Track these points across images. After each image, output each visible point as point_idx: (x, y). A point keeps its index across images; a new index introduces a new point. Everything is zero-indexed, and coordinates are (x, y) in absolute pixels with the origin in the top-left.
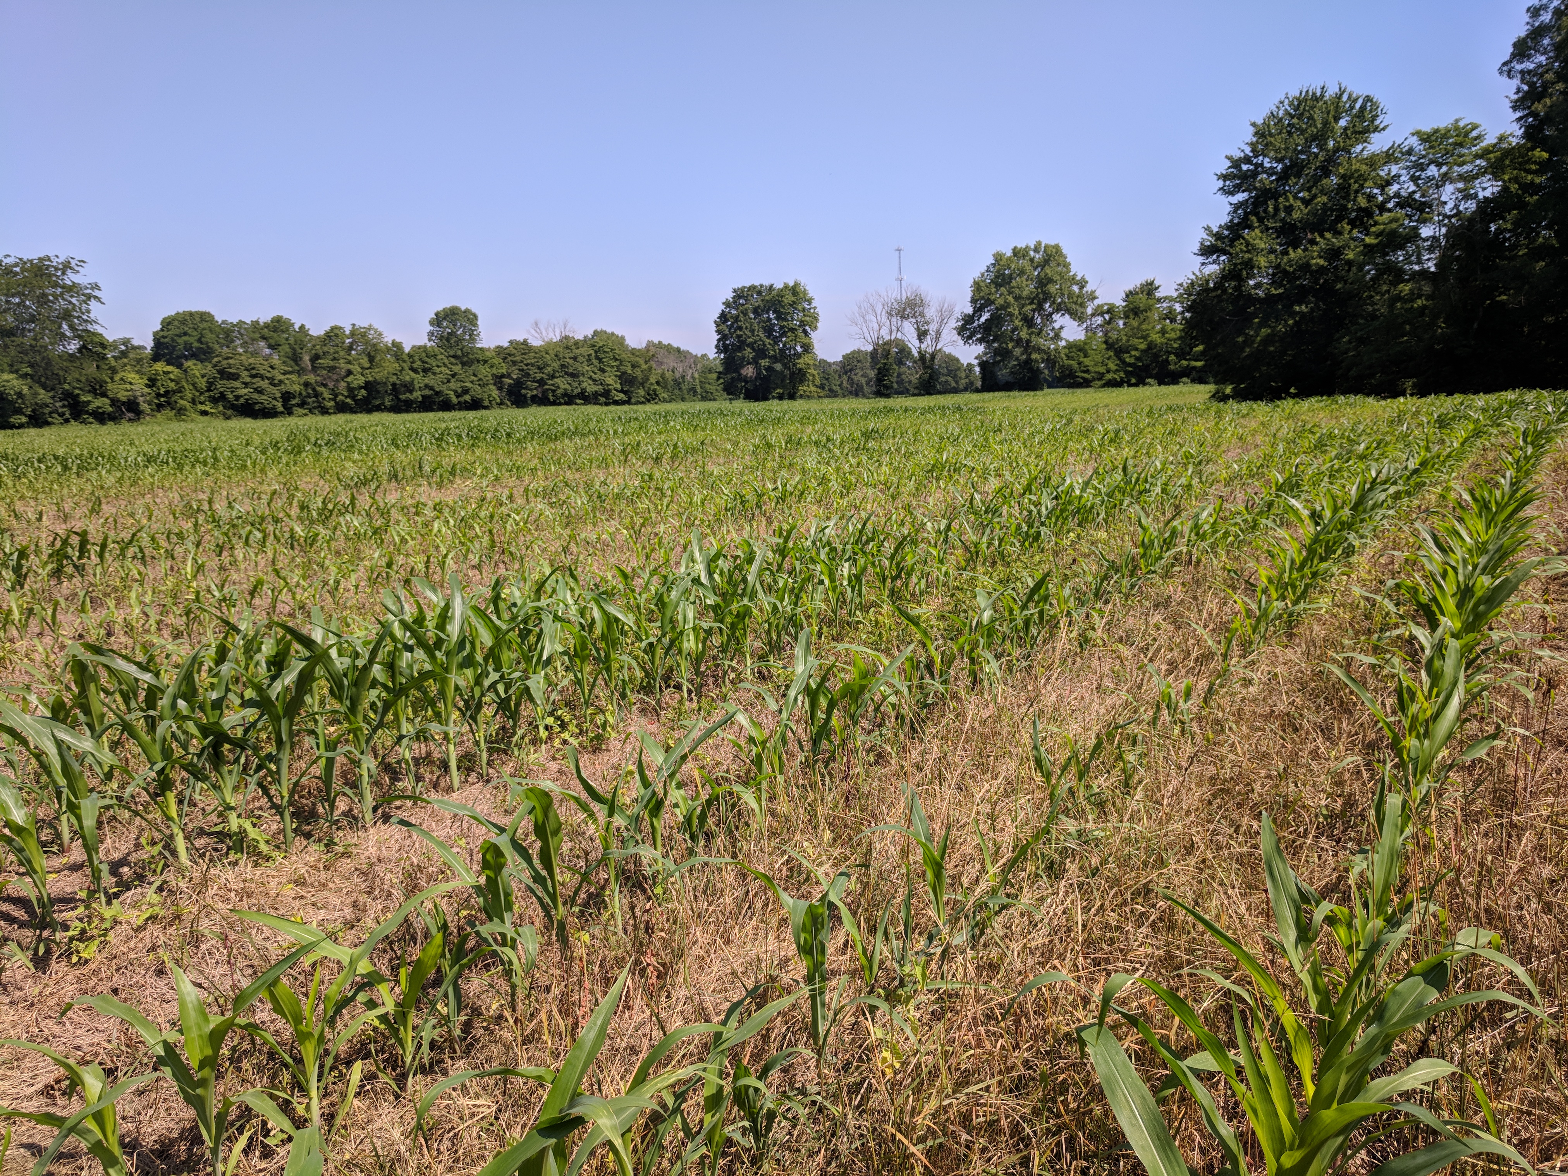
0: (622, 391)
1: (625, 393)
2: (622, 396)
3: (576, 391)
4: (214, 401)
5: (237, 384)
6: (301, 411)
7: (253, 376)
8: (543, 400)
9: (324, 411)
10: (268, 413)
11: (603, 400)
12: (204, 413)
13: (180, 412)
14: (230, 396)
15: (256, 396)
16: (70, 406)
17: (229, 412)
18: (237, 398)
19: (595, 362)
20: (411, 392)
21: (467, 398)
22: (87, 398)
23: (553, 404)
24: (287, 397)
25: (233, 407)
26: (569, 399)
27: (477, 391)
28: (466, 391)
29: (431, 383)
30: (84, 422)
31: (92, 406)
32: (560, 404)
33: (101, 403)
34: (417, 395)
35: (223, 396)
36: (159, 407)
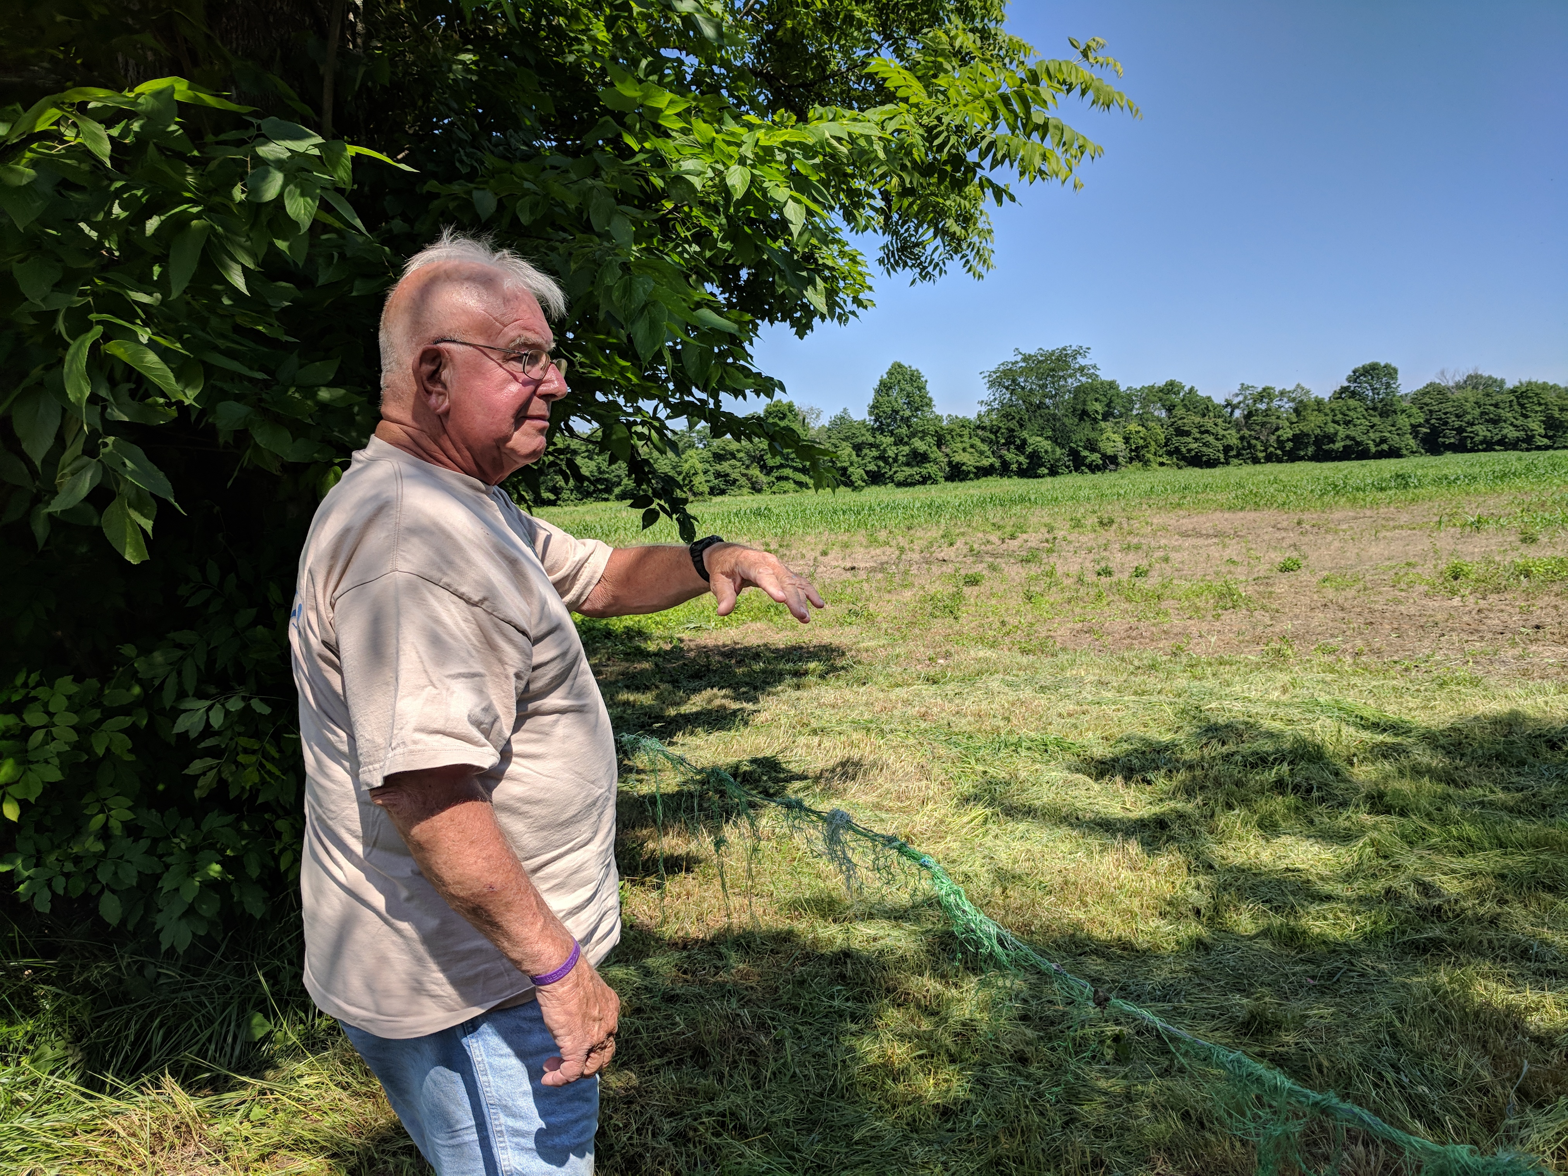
0: (1546, 436)
1: (1549, 438)
2: (1546, 441)
3: (1496, 438)
4: (1170, 454)
5: (1190, 439)
6: (1236, 461)
7: (1202, 433)
8: (1460, 447)
9: (1256, 461)
10: (1212, 464)
11: (1524, 445)
12: (1162, 464)
13: (1146, 463)
14: (1184, 450)
15: (1204, 449)
16: (1074, 461)
17: (1182, 463)
18: (1189, 451)
19: (1516, 407)
20: (1334, 442)
21: (1385, 447)
22: (1085, 453)
23: (1472, 450)
24: (1227, 449)
25: (1184, 458)
26: (1489, 446)
27: (1395, 440)
28: (1383, 441)
29: (1353, 434)
30: (1082, 472)
31: (1088, 461)
32: (1478, 451)
33: (1095, 457)
34: (1339, 445)
35: (1177, 450)
36: (1131, 460)
